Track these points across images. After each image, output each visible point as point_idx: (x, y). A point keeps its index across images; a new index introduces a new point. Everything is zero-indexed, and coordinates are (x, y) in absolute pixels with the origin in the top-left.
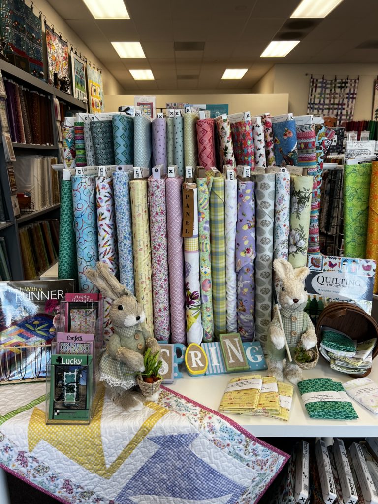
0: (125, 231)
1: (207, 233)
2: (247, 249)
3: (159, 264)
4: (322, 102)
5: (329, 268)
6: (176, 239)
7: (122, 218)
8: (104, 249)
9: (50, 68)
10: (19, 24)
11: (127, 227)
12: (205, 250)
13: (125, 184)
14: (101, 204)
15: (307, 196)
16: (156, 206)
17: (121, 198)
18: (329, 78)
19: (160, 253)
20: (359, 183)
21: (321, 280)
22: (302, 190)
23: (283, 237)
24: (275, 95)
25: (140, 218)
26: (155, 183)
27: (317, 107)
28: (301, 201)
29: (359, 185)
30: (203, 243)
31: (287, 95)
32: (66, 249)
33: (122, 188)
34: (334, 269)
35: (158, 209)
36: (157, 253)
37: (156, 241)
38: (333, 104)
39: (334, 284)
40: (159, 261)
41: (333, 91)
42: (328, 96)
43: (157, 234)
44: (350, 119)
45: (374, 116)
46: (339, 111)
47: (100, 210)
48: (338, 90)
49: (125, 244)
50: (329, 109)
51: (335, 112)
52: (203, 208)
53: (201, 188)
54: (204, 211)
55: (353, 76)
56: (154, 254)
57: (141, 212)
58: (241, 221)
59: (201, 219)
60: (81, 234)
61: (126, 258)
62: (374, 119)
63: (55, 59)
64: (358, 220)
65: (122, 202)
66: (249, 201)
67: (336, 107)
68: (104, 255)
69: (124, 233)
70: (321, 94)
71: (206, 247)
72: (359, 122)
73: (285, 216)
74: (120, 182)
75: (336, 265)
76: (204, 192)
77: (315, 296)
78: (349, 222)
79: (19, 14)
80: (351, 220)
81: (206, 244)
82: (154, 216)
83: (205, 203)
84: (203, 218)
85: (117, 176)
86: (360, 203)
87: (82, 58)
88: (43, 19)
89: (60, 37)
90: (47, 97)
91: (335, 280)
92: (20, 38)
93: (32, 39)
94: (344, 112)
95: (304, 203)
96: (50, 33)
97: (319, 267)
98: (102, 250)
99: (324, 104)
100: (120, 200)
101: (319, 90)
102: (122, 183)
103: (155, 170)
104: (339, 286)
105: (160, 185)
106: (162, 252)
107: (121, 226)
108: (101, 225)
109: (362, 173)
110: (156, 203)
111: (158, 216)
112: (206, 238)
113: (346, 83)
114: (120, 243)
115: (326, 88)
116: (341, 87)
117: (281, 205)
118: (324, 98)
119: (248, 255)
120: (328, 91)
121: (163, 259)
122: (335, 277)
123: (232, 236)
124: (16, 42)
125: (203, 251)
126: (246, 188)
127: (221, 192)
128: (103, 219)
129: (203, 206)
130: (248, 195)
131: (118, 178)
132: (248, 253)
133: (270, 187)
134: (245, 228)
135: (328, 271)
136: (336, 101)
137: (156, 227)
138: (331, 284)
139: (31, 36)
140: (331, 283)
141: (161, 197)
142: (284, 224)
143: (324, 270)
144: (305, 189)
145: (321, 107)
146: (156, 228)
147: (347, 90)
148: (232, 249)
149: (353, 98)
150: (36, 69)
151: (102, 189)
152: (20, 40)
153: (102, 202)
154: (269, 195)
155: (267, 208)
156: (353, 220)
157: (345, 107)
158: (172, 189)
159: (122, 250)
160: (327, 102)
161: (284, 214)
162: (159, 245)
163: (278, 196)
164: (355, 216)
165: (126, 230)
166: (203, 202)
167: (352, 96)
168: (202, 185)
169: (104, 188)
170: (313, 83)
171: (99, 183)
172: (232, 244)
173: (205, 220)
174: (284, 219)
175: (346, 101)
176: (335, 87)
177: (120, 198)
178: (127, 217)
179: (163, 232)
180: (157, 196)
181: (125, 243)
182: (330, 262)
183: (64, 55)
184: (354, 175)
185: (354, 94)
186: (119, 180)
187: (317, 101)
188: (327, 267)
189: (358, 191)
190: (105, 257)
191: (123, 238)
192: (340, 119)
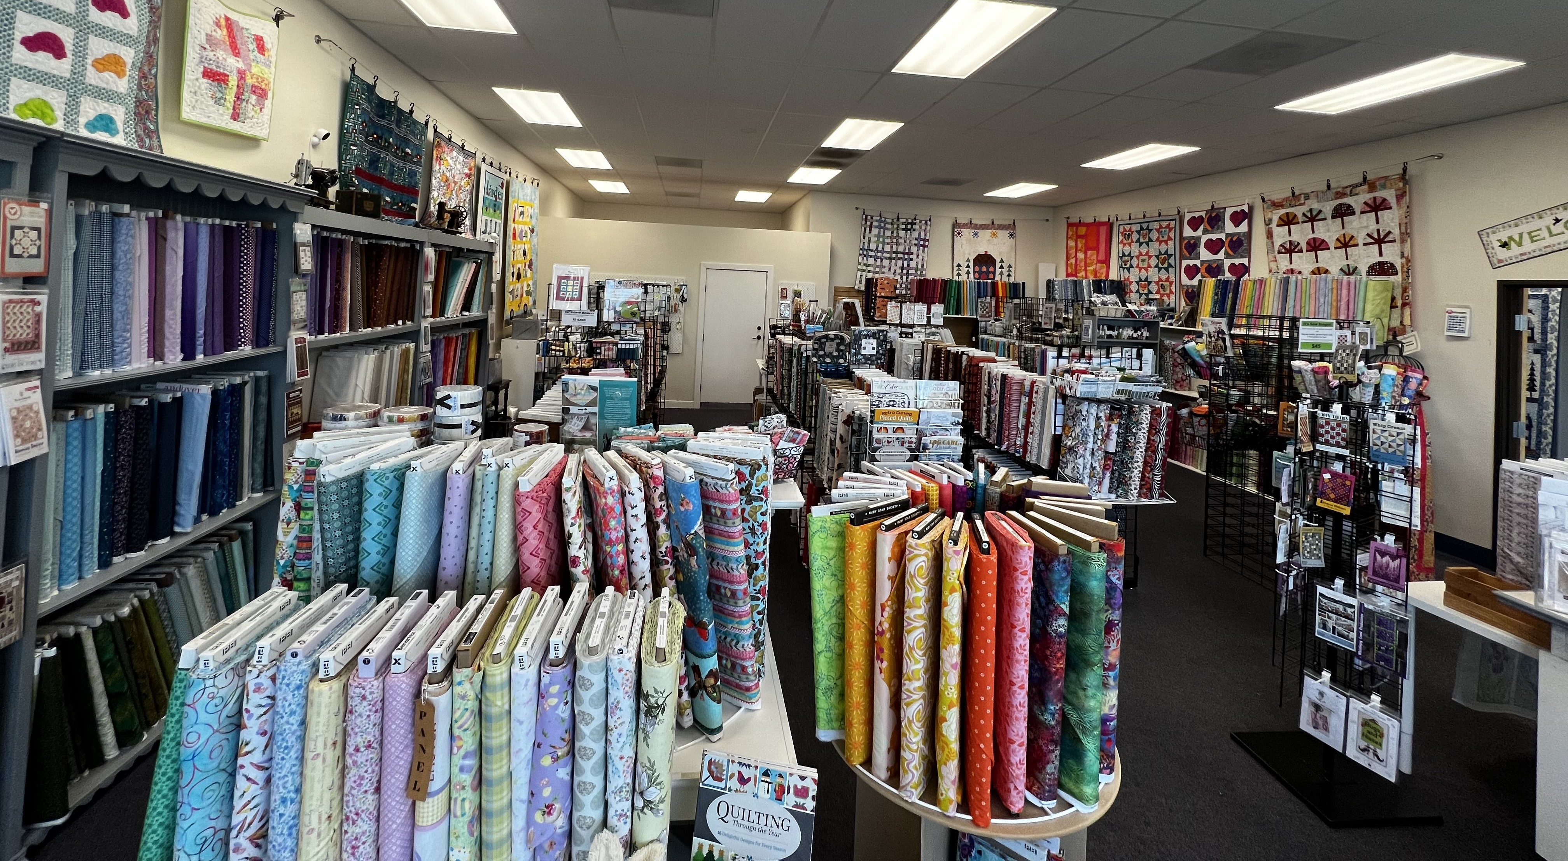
0: (284, 787)
1: (467, 779)
2: (547, 807)
3: (353, 854)
4: (880, 248)
5: (738, 786)
6: (394, 800)
7: (283, 759)
8: (241, 817)
9: (434, 194)
10: (379, 137)
11: (290, 778)
12: (459, 813)
13: (299, 687)
14: (246, 721)
15: (660, 703)
16: (356, 734)
17: (286, 717)
18: (889, 216)
19: (358, 830)
20: (831, 548)
21: (723, 807)
22: (652, 692)
23: (620, 779)
24: (811, 234)
25: (319, 762)
26: (357, 690)
27: (873, 254)
28: (652, 711)
29: (832, 553)
30: (456, 799)
31: (828, 236)
32: (159, 814)
33: (290, 697)
34: (746, 787)
35: (359, 740)
36: (350, 831)
37: (351, 804)
38: (897, 253)
39: (745, 823)
40: (353, 848)
41: (895, 234)
42: (889, 241)
43: (354, 792)
44: (921, 275)
45: (955, 273)
46: (906, 263)
47: (244, 735)
48: (902, 233)
49: (281, 815)
50: (890, 258)
51: (900, 263)
52: (460, 727)
53: (458, 689)
54: (462, 734)
55: (923, 214)
56: (346, 832)
57: (320, 749)
58: (539, 746)
59: (455, 750)
60: (185, 796)
61: (280, 845)
62: (956, 278)
63: (447, 181)
64: (833, 613)
65: (287, 727)
66: (556, 707)
67: (900, 256)
68: (239, 833)
69: (281, 790)
70: (878, 236)
71: (462, 807)
72: (934, 280)
73: (622, 740)
74: (288, 685)
75: (749, 779)
76: (463, 697)
77: (711, 846)
78: (818, 616)
79: (384, 122)
80: (822, 612)
81: (463, 800)
82: (351, 755)
83: (465, 718)
84: (459, 748)
85: (283, 673)
86: (835, 584)
87: (503, 170)
88: (431, 125)
89: (463, 147)
90: (413, 246)
91: (747, 812)
92: (379, 158)
93: (405, 157)
94: (913, 264)
95: (656, 717)
96: (443, 143)
97: (720, 780)
98: (236, 819)
99: (883, 251)
100: (282, 721)
101: (875, 231)
102: (292, 687)
103: (364, 662)
104: (754, 829)
105: (367, 694)
106: (364, 827)
107: (278, 775)
108: (242, 767)
109: (835, 534)
110: (357, 730)
111: (359, 754)
112: (464, 788)
113: (913, 224)
114: (273, 811)
115: (885, 229)
116: (906, 230)
117: (615, 718)
118: (884, 243)
119: (549, 819)
120: (888, 233)
121: (364, 843)
122: (747, 808)
123: (522, 776)
124: (370, 164)
125: (455, 816)
126: (551, 684)
127: (499, 694)
128: (247, 753)
129: (460, 723)
130: (553, 696)
131: (284, 678)
132: (549, 813)
133: (592, 684)
134: (547, 761)
135: (736, 791)
136: (901, 249)
137: (352, 774)
138: (740, 822)
139: (403, 151)
140: (739, 820)
141: (369, 716)
142: (620, 754)
143: (730, 790)
144: (656, 691)
145: (879, 254)
146: (353, 779)
147: (915, 234)
148: (521, 801)
149: (924, 246)
150: (404, 200)
151: (255, 691)
152: (378, 160)
153: (249, 718)
154: (591, 699)
155: (587, 724)
156: (825, 614)
157: (913, 257)
158: (394, 699)
159: (273, 828)
160: (887, 248)
161: (620, 735)
162: (357, 814)
163: (611, 700)
164: (828, 607)
165: (288, 785)
166: (462, 716)
167: (923, 243)
168: (460, 683)
169: (258, 689)
170: (867, 222)
171: (251, 680)
172: (521, 792)
173: (462, 752)
174: (620, 745)
175: (914, 249)
176: (897, 229)
177: (282, 717)
178: (294, 756)
179: (368, 785)
180: (360, 715)
181: (281, 812)
182: (740, 773)
183: (467, 171)
184: (823, 535)
185: (924, 240)
186: (286, 681)
187: (873, 246)
188: (734, 783)
189: (832, 563)
190: (241, 835)
191: (278, 802)
192: (908, 274)
